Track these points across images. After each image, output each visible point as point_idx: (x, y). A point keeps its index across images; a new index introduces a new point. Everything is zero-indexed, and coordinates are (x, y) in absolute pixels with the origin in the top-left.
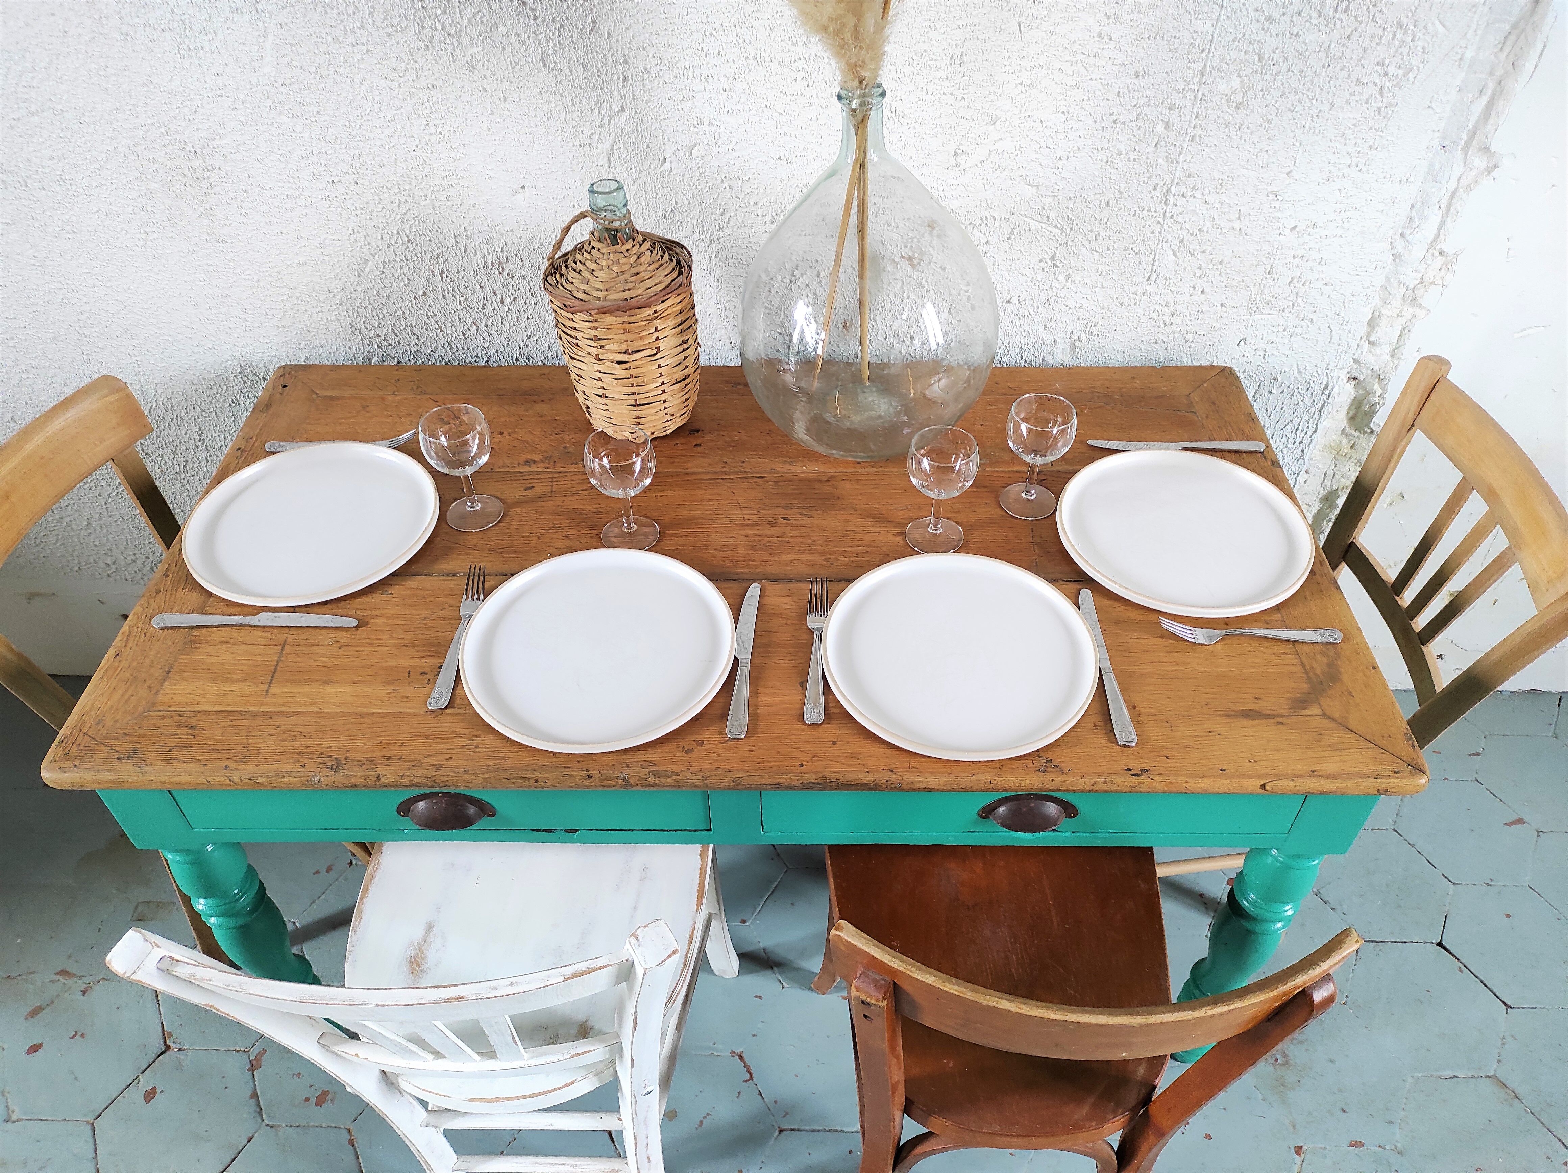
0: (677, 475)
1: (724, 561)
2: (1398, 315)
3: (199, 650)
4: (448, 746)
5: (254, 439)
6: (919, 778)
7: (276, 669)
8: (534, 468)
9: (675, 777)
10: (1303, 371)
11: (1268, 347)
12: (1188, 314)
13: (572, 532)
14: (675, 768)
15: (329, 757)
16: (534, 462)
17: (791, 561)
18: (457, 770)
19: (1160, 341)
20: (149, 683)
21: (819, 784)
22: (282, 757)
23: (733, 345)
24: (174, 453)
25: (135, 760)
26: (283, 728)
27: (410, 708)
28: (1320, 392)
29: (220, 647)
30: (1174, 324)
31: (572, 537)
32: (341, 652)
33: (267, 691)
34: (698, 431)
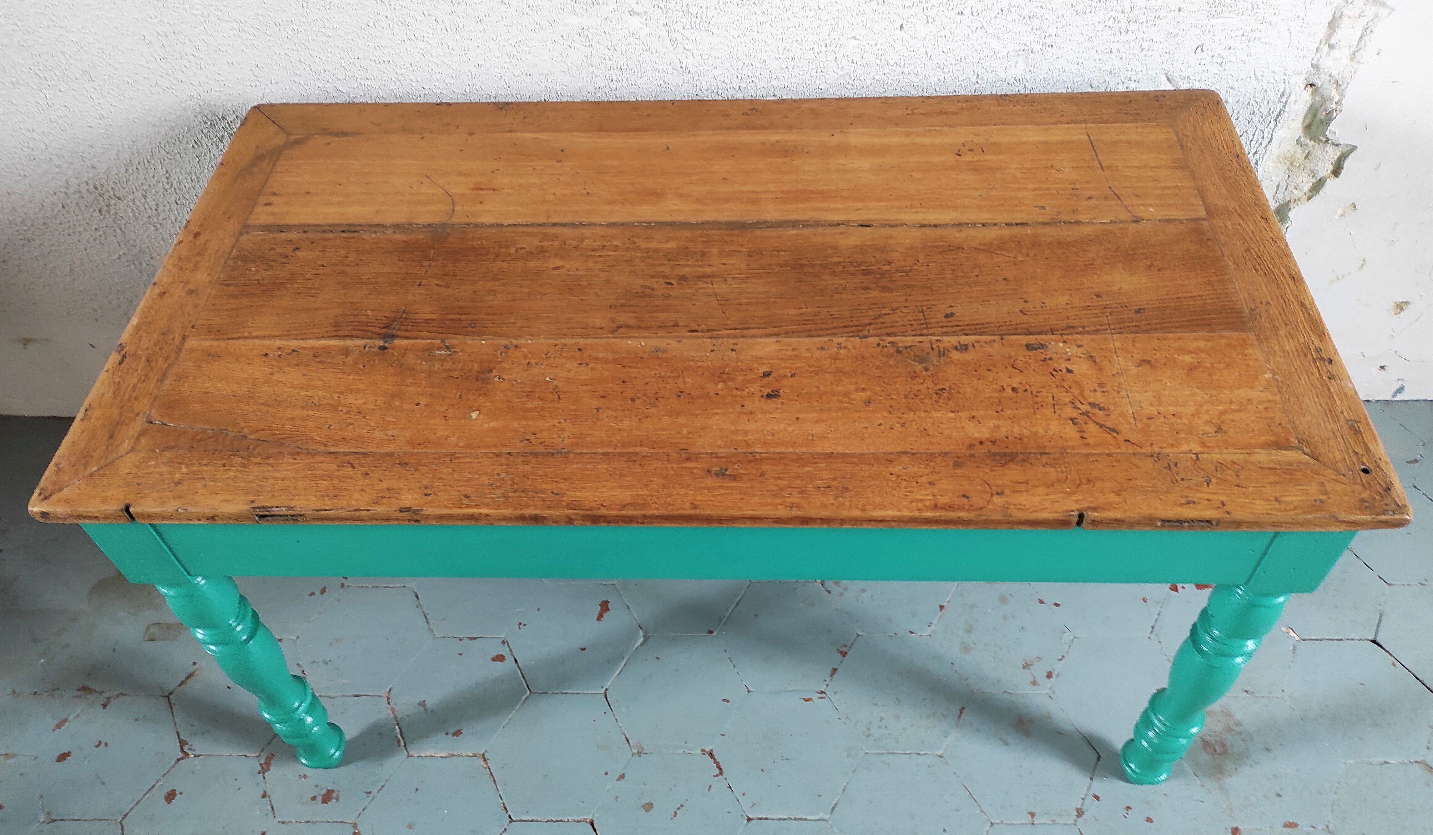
8: (954, 340)
13: (886, 268)
26: (1059, 115)
27: (969, 129)
34: (769, 396)
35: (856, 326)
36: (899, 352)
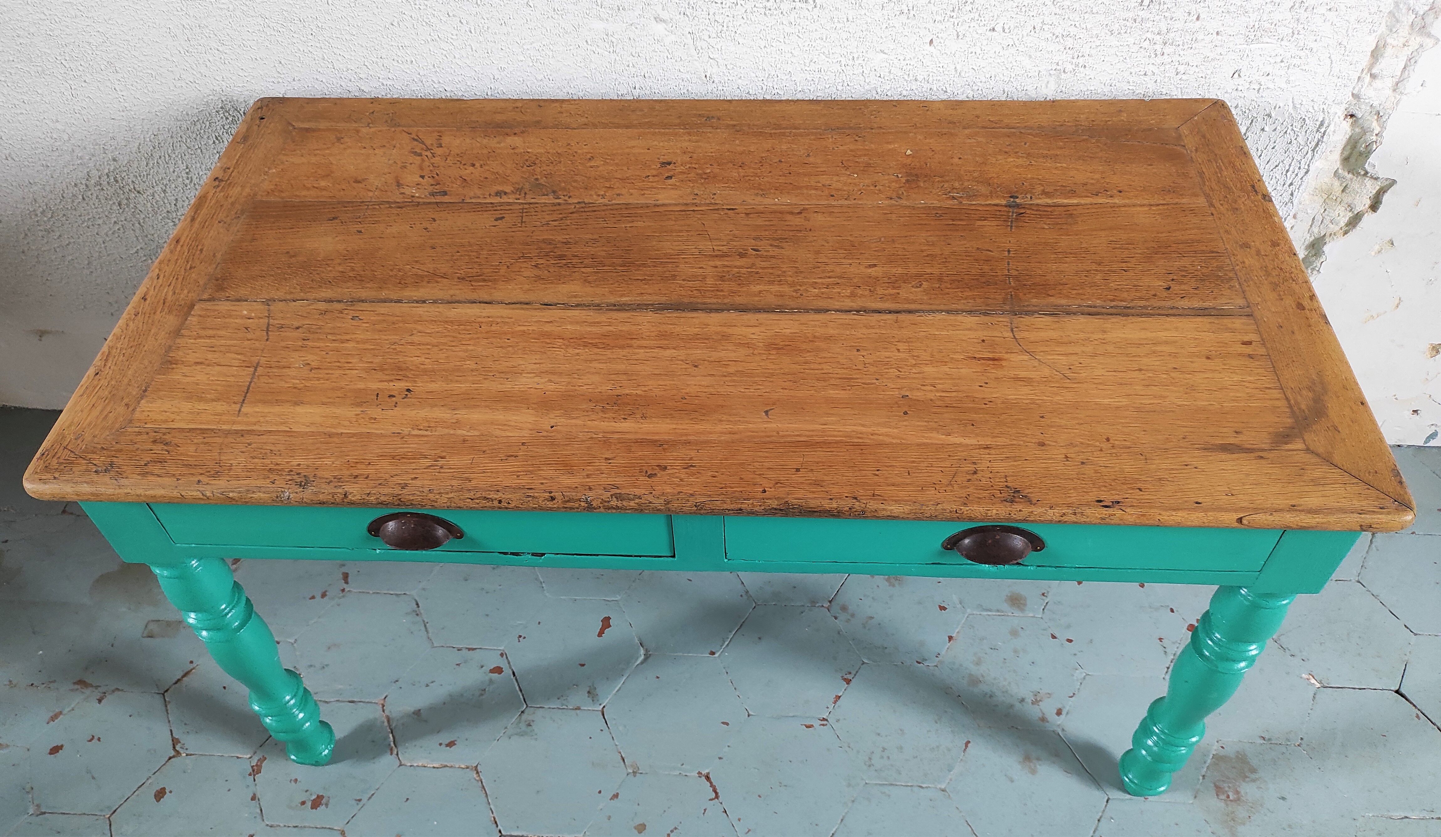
0: (648, 207)
1: (692, 291)
2: (1404, 45)
3: (175, 370)
4: (413, 466)
5: (232, 169)
6: (883, 506)
7: (248, 389)
8: (505, 199)
9: (637, 501)
10: (1299, 106)
11: (1263, 80)
12: (1181, 43)
13: (541, 261)
14: (638, 492)
15: (298, 474)
16: (505, 193)
17: (760, 292)
18: (421, 489)
19: (1149, 73)
20: (126, 401)
21: (781, 510)
22: (252, 473)
23: (708, 78)
24: (164, 191)
25: (112, 473)
26: (253, 446)
27: (377, 429)
28: (1315, 130)
29: (194, 367)
30: (1165, 54)
31: (539, 266)
32: (312, 375)
33: (240, 411)
34: (669, 164)
35: (585, 212)
36: (554, 192)
